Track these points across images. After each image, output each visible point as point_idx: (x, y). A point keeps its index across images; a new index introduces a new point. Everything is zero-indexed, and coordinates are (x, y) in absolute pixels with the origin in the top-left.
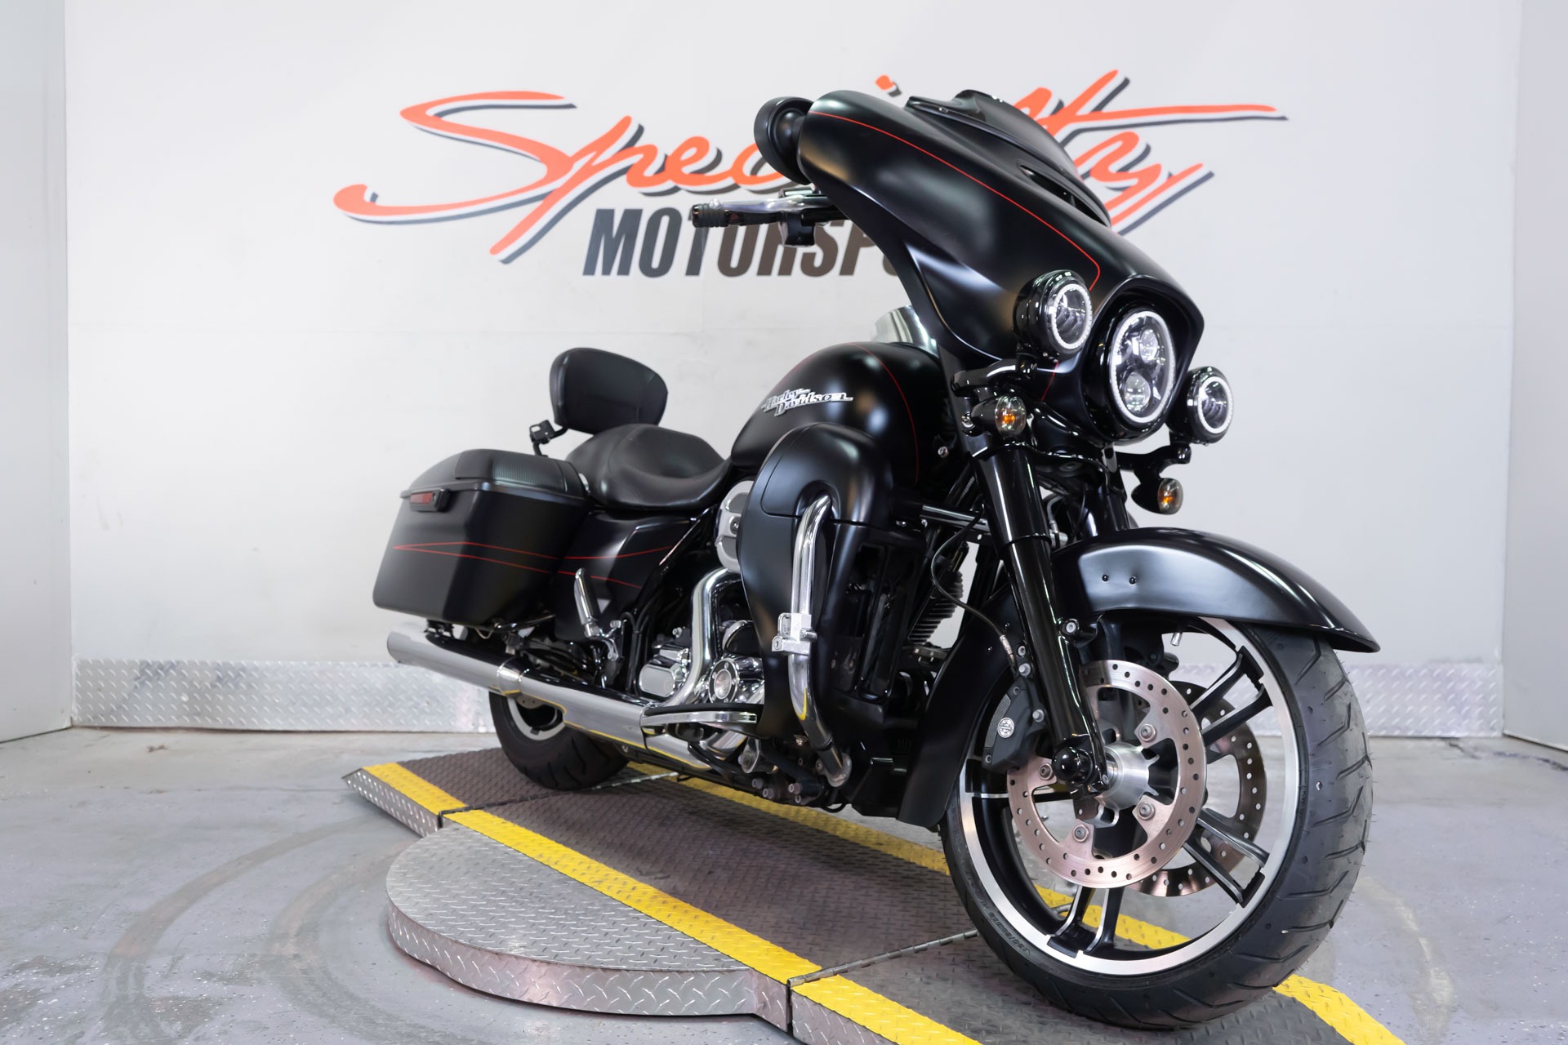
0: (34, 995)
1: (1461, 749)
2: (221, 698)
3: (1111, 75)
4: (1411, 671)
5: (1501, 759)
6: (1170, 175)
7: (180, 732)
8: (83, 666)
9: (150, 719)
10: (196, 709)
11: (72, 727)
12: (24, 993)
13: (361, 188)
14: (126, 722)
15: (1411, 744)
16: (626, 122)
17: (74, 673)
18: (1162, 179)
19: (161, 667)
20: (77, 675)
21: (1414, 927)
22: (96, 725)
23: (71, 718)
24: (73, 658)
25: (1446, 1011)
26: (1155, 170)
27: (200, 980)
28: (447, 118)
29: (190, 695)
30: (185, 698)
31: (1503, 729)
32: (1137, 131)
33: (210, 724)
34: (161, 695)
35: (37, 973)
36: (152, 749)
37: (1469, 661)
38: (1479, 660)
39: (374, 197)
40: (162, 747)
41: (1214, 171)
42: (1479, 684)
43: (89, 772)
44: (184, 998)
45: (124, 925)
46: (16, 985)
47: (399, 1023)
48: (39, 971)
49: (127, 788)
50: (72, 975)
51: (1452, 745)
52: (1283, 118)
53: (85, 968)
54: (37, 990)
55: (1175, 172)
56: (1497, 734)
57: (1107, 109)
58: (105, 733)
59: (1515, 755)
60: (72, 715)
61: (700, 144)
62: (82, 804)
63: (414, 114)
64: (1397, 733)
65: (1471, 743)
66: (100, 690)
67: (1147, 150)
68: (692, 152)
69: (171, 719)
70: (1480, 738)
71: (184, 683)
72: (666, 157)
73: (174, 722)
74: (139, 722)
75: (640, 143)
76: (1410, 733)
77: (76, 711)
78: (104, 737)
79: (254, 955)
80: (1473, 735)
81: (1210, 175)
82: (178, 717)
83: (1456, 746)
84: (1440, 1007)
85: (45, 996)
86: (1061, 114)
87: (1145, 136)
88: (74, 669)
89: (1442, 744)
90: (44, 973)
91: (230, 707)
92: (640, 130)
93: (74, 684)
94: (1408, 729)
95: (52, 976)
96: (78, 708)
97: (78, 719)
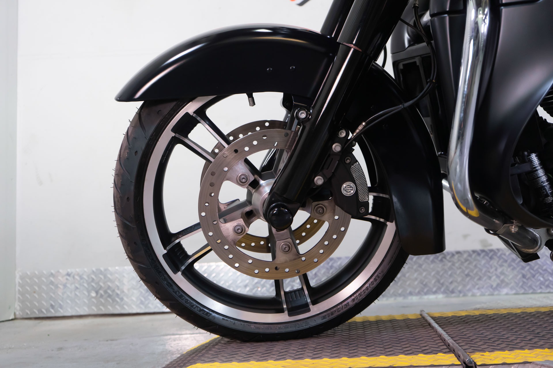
8: (24, 276)
11: (15, 318)
17: (17, 282)
20: (19, 283)
22: (32, 316)
23: (15, 313)
24: (16, 272)
29: (97, 292)
30: (93, 294)
43: (48, 335)
60: (16, 310)
66: (35, 292)
77: (18, 308)
88: (18, 280)
93: (17, 290)
96: (19, 305)
97: (20, 314)
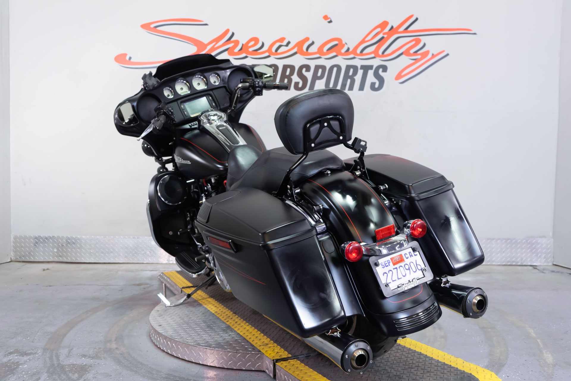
0: (18, 364)
1: (539, 270)
2: (70, 250)
3: (412, 16)
4: (519, 241)
5: (554, 273)
6: (433, 55)
7: (54, 263)
8: (15, 238)
9: (42, 258)
10: (60, 255)
11: (11, 261)
12: (13, 363)
13: (125, 55)
14: (32, 259)
15: (520, 268)
16: (227, 31)
17: (12, 241)
18: (430, 56)
19: (46, 238)
20: (13, 241)
21: (534, 335)
22: (20, 260)
23: (11, 258)
24: (12, 235)
25: (552, 366)
26: (427, 53)
27: (81, 358)
28: (159, 28)
29: (58, 249)
30: (55, 250)
31: (553, 262)
32: (420, 37)
33: (65, 260)
34: (46, 249)
35: (17, 355)
36: (44, 270)
37: (541, 237)
38: (544, 237)
39: (130, 58)
40: (48, 269)
41: (449, 53)
42: (544, 245)
43: (21, 279)
44: (76, 364)
45: (47, 337)
46: (9, 360)
47: (162, 373)
48: (17, 354)
49: (37, 285)
50: (30, 356)
51: (535, 268)
52: (475, 34)
53: (35, 353)
54: (18, 362)
55: (435, 53)
56: (551, 264)
57: (410, 29)
58: (24, 264)
59: (558, 272)
60: (11, 257)
61: (256, 40)
62: (21, 291)
63: (146, 26)
64: (514, 264)
65: (542, 267)
66: (22, 247)
67: (424, 45)
68: (252, 43)
69: (50, 258)
70: (545, 266)
71: (55, 244)
72: (243, 44)
74: (37, 259)
75: (233, 39)
76: (519, 264)
77: (13, 255)
78: (24, 265)
79: (100, 348)
80: (542, 264)
81: (448, 55)
82: (53, 258)
83: (536, 268)
84: (549, 364)
85: (21, 364)
86: (392, 30)
87: (424, 39)
88: (12, 239)
89: (531, 268)
90: (20, 355)
91: (73, 254)
92: (233, 34)
94: (518, 262)
95: (23, 357)
96: (13, 254)
97: (14, 258)
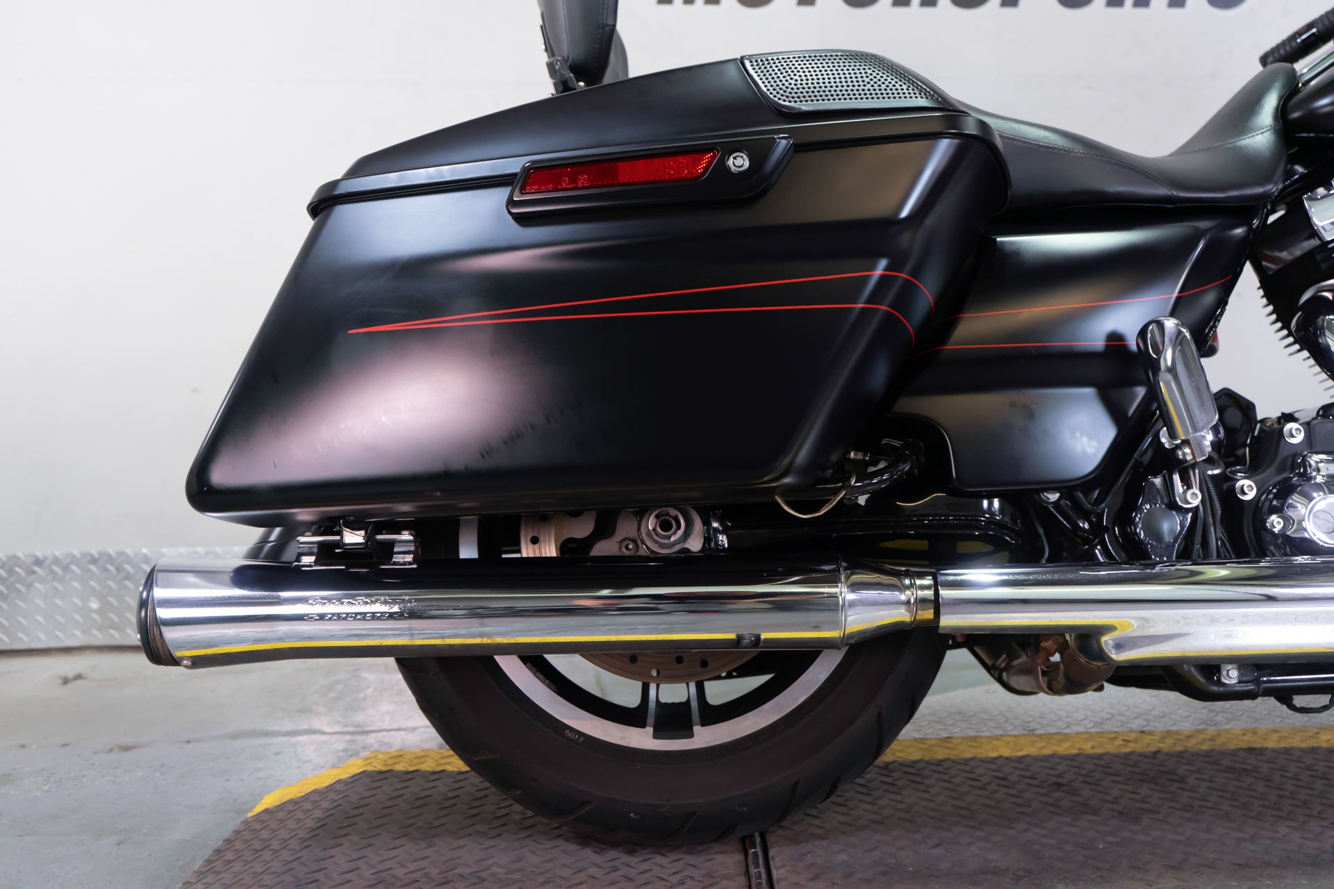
7: (88, 652)
9: (42, 636)
10: (112, 620)
34: (58, 601)
36: (66, 681)
40: (79, 677)
69: (74, 635)
71: (93, 583)
73: (78, 639)
74: (24, 642)
82: (85, 632)
